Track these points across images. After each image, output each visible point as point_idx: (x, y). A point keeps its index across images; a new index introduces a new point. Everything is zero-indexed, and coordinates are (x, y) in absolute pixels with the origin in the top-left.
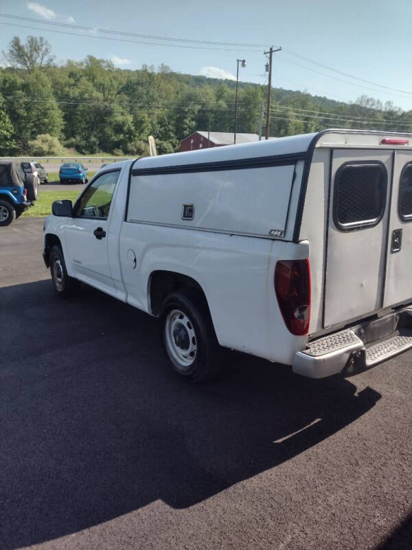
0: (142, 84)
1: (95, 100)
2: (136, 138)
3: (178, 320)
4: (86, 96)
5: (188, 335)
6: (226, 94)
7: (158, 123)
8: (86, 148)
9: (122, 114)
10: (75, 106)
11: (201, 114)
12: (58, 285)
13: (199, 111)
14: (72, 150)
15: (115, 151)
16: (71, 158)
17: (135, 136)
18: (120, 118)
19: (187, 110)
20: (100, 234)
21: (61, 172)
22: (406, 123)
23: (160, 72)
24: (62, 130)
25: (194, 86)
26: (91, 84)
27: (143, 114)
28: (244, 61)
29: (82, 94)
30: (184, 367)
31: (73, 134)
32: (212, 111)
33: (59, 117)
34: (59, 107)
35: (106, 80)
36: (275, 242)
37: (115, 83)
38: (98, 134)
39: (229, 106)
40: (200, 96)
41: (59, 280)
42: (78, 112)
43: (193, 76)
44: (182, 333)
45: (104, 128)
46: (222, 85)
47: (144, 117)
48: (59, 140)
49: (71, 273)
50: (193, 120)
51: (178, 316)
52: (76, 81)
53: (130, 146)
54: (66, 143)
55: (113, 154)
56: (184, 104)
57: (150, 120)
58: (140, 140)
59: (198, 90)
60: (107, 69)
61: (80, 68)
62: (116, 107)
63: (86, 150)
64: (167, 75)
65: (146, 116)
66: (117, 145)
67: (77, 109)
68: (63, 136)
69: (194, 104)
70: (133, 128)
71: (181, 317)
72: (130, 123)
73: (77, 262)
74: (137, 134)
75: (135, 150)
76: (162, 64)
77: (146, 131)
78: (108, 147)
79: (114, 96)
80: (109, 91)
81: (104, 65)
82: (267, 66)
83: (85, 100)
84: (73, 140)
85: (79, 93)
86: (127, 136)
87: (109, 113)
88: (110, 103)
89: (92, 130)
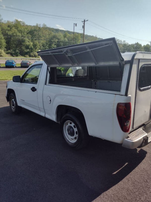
0: (36, 30)
1: (18, 36)
2: (34, 51)
3: (69, 124)
4: (15, 34)
5: (74, 131)
6: (67, 36)
7: (42, 46)
8: (15, 54)
9: (29, 42)
10: (10, 38)
11: (58, 43)
12: (12, 109)
13: (58, 42)
14: (9, 55)
15: (26, 56)
16: (9, 58)
17: (33, 50)
18: (28, 43)
19: (53, 41)
20: (34, 89)
21: (6, 63)
22: (130, 48)
23: (43, 26)
24: (5, 47)
25: (55, 33)
26: (16, 30)
27: (37, 42)
28: (76, 24)
29: (13, 34)
30: (72, 143)
31: (9, 49)
32: (62, 42)
33: (4, 42)
34: (4, 38)
35: (22, 29)
36: (117, 95)
37: (26, 30)
38: (19, 49)
39: (68, 40)
40: (58, 36)
41: (13, 107)
42: (11, 41)
43: (55, 29)
44: (71, 130)
45: (22, 47)
46: (66, 33)
47: (37, 43)
48: (4, 51)
49: (19, 104)
50: (55, 45)
51: (69, 123)
52: (10, 28)
53: (32, 54)
54: (7, 52)
55: (25, 57)
56: (52, 39)
57: (39, 44)
58: (35, 52)
59: (57, 34)
60: (22, 25)
61: (12, 24)
62: (27, 39)
63: (15, 55)
64: (45, 28)
65: (38, 43)
66: (27, 53)
67: (11, 39)
68: (6, 49)
69: (56, 39)
70: (33, 47)
71: (71, 123)
72: (31, 45)
73: (23, 100)
74: (34, 49)
75: (34, 55)
76: (44, 24)
77: (38, 48)
78: (23, 54)
79: (25, 35)
80: (24, 33)
81: (21, 23)
82: (83, 26)
83: (14, 36)
84: (9, 51)
85: (12, 33)
86: (30, 50)
87: (24, 41)
88: (24, 38)
89: (17, 47)
